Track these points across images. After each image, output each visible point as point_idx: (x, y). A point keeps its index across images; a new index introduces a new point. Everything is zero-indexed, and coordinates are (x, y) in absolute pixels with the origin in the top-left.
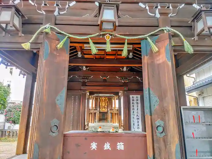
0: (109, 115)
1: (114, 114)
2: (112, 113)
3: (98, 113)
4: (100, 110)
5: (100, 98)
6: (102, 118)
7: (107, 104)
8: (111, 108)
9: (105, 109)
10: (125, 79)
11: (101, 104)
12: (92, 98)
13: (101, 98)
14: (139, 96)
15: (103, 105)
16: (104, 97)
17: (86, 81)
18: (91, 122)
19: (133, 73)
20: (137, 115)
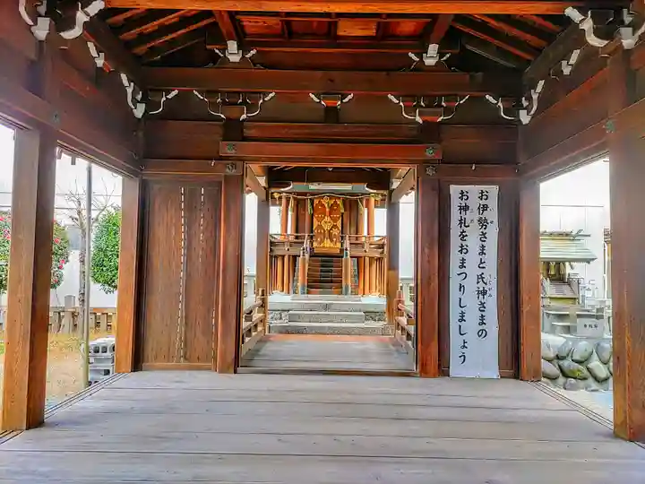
0: (349, 266)
1: (367, 259)
2: (358, 258)
3: (307, 256)
4: (315, 244)
5: (312, 201)
6: (321, 276)
7: (339, 223)
8: (357, 239)
9: (332, 241)
10: (427, 106)
11: (316, 223)
12: (284, 201)
13: (316, 202)
14: (493, 190)
15: (327, 227)
16: (331, 197)
17: (244, 116)
18: (280, 288)
19: (471, 77)
20: (481, 277)
